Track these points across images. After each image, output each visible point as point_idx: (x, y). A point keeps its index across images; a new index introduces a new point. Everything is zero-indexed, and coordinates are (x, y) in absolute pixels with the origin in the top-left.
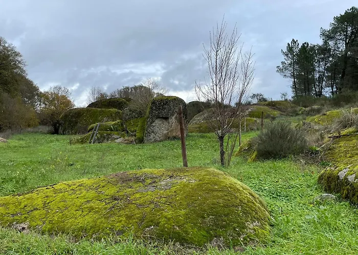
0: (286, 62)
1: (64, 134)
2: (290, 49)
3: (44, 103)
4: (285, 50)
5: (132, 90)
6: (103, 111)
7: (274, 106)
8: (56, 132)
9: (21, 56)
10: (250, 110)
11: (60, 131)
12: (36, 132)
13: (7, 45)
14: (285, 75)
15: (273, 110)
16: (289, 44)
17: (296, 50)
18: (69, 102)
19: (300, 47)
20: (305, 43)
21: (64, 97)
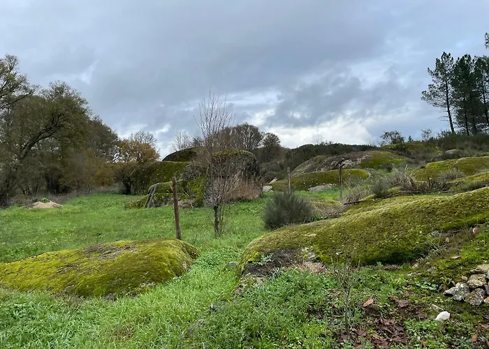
0: (435, 85)
1: (135, 194)
2: (440, 66)
3: (124, 154)
4: (433, 68)
5: (233, 132)
6: (179, 165)
7: (404, 150)
8: (127, 192)
9: (87, 103)
10: (364, 158)
11: (132, 190)
12: (105, 193)
13: (70, 91)
14: (436, 104)
15: (397, 156)
16: (438, 61)
17: (449, 68)
18: (153, 151)
19: (454, 63)
20: (466, 56)
21: (148, 146)
